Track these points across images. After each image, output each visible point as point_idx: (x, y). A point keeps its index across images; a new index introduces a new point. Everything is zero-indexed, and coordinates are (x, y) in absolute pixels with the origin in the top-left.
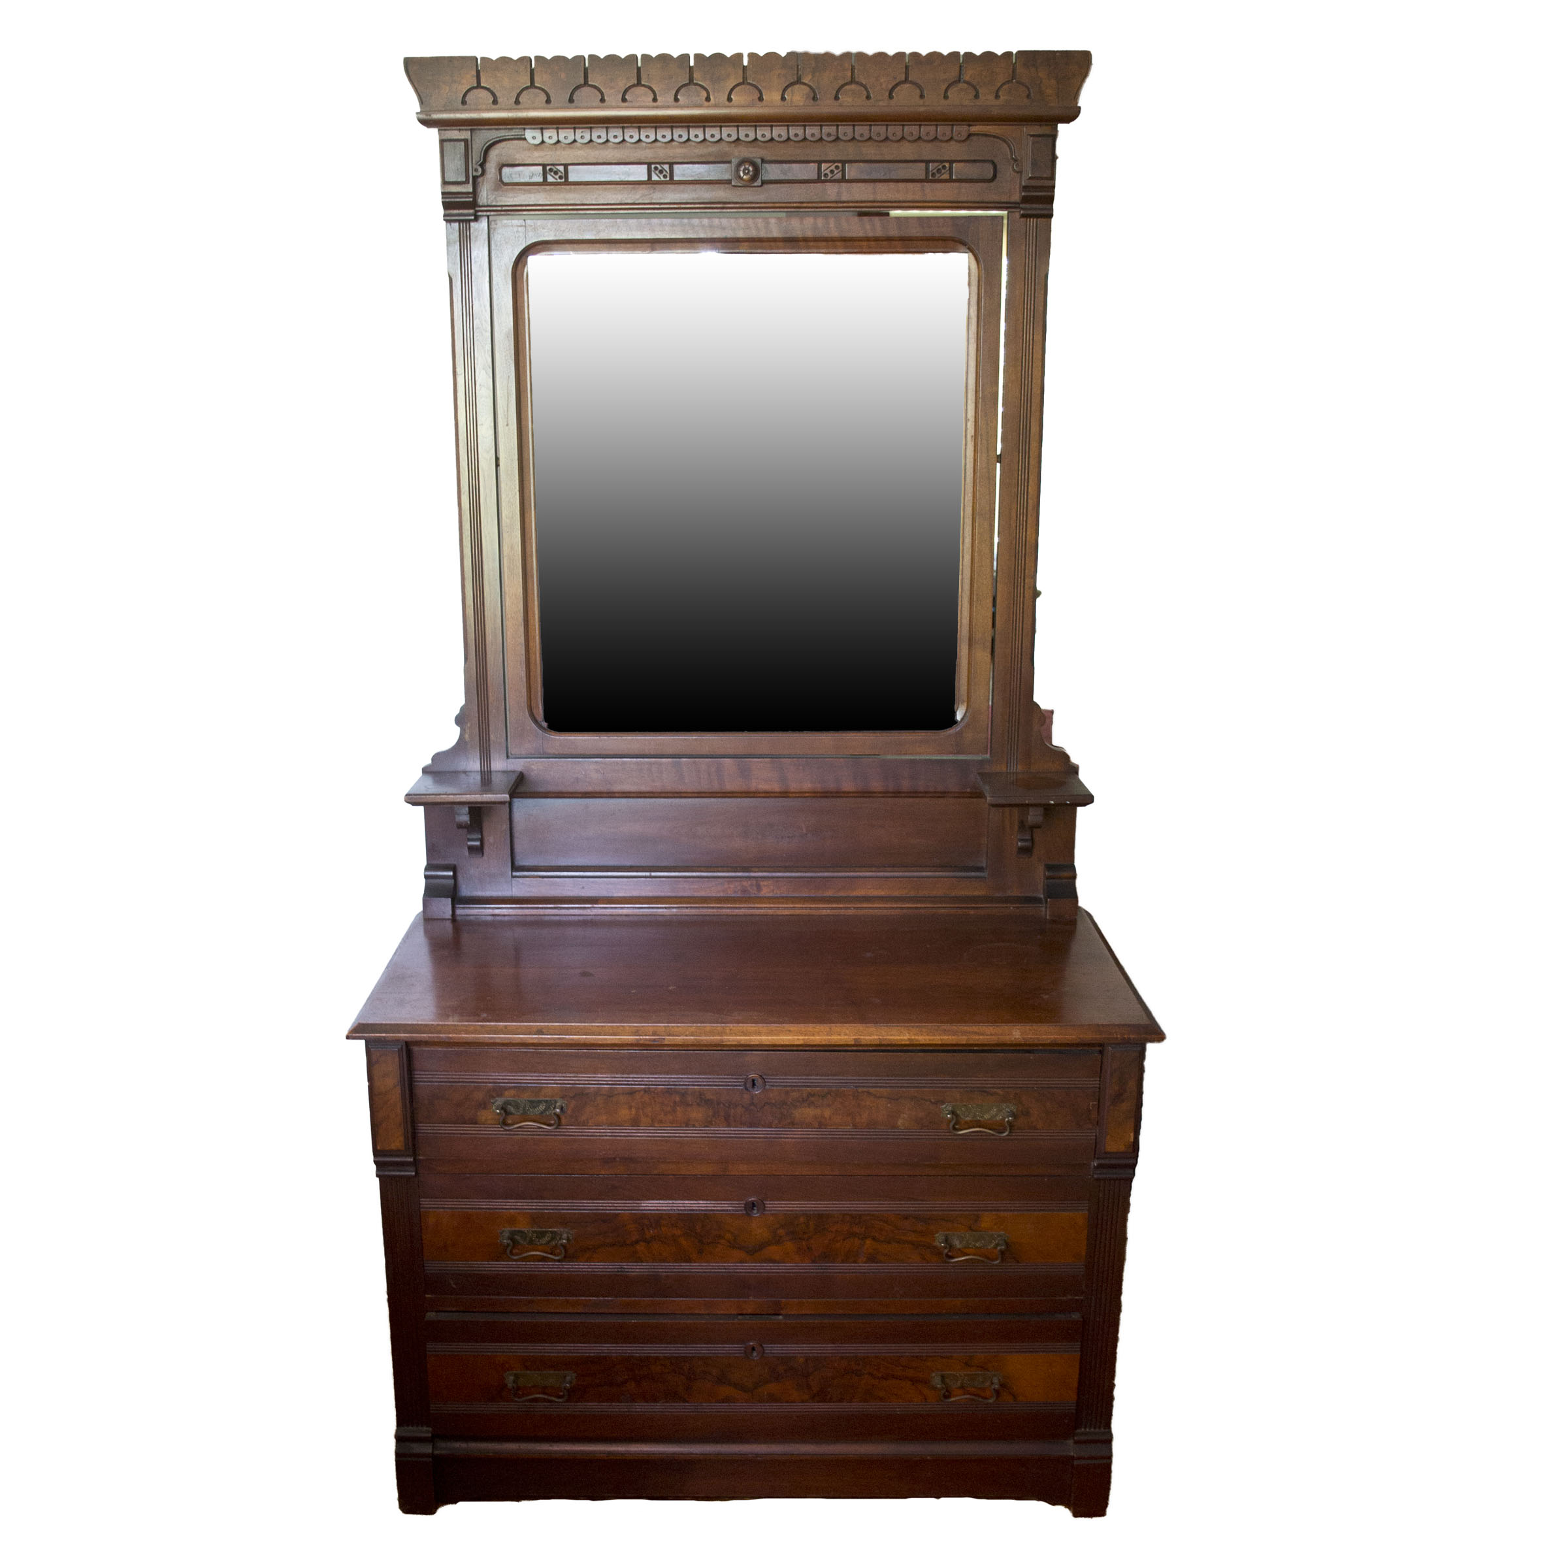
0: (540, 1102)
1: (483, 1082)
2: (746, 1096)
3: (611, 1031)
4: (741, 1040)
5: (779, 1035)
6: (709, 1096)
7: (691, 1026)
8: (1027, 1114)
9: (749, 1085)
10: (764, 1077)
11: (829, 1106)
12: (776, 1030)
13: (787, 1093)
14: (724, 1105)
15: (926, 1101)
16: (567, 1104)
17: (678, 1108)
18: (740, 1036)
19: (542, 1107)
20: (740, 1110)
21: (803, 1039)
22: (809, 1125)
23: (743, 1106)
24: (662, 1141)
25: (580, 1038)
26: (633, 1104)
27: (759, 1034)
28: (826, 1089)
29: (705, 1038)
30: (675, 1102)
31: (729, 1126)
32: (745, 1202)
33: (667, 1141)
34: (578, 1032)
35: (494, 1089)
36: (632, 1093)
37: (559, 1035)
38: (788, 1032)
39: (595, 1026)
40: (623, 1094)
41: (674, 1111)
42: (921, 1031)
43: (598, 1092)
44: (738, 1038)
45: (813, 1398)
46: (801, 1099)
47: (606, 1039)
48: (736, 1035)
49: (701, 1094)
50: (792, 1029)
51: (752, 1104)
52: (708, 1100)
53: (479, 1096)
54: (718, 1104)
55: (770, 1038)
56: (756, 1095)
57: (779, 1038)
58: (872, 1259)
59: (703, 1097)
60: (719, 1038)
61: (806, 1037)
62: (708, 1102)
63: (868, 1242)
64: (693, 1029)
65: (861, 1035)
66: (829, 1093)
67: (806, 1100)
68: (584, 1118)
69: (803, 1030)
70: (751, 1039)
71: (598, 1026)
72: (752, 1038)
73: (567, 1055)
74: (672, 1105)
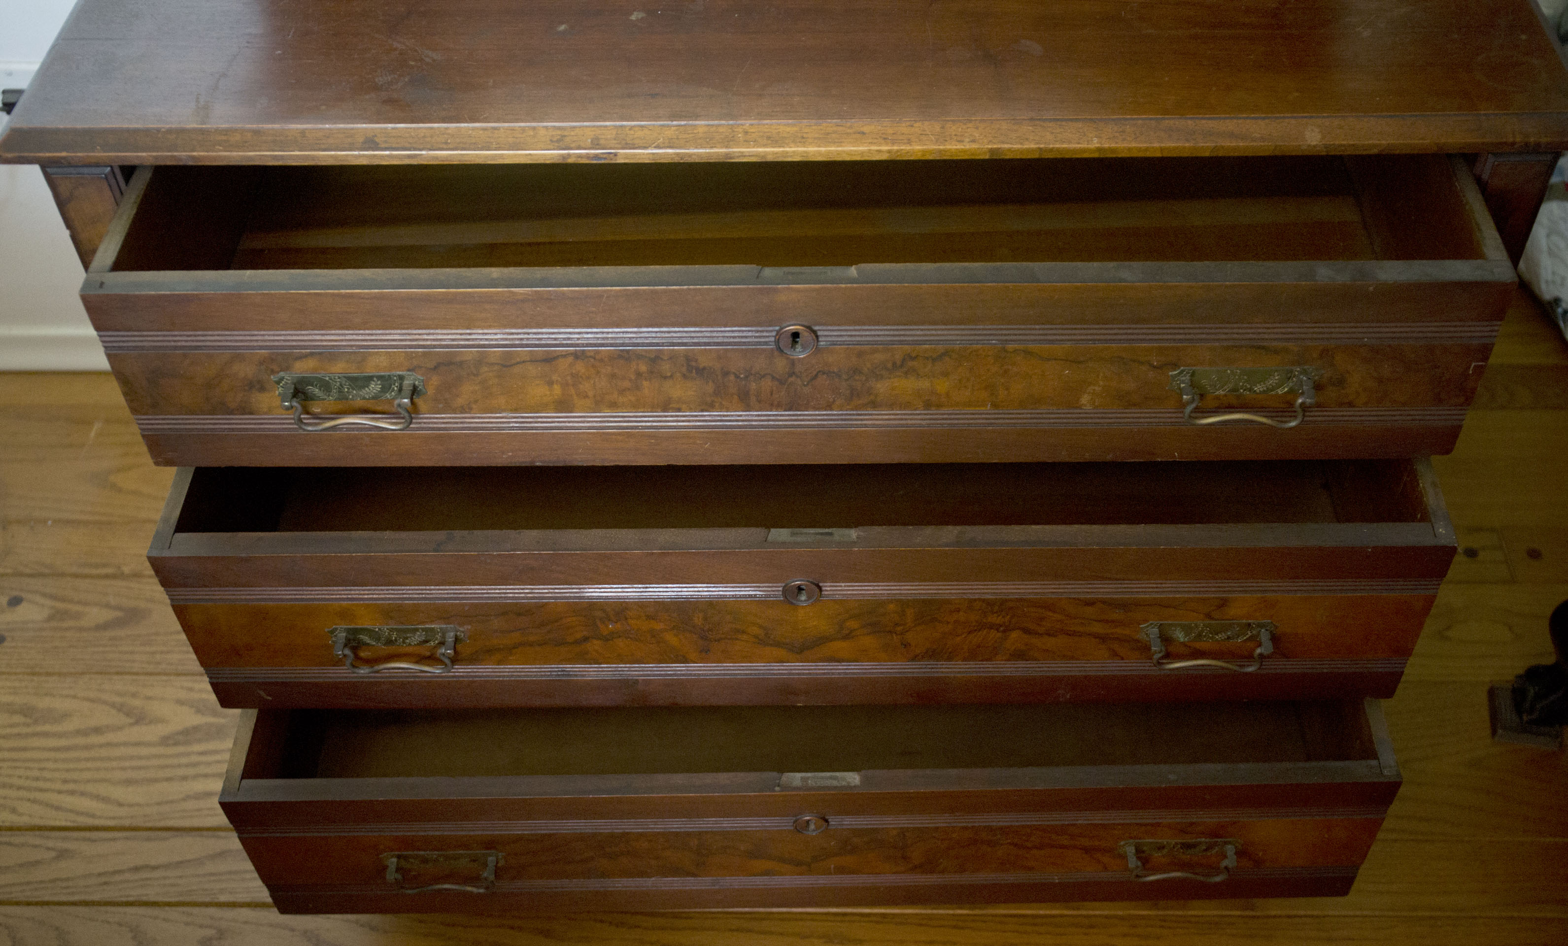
0: (370, 379)
1: (248, 348)
2: (780, 364)
3: (511, 140)
4: (767, 153)
5: (840, 144)
6: (703, 362)
7: (668, 126)
8: (1341, 382)
9: (787, 341)
10: (816, 328)
11: (945, 374)
12: (835, 132)
13: (860, 354)
14: (737, 377)
15: (1142, 363)
16: (423, 381)
17: (646, 384)
18: (765, 146)
19: (375, 387)
20: (767, 384)
21: (889, 152)
22: (907, 405)
23: (773, 378)
24: (619, 434)
25: (451, 155)
26: (555, 378)
27: (802, 140)
28: (941, 348)
29: (696, 151)
30: (639, 374)
31: (748, 408)
32: (783, 585)
33: (630, 435)
34: (446, 143)
35: (272, 359)
36: (549, 359)
37: (409, 150)
38: (858, 136)
39: (476, 128)
40: (531, 361)
41: (638, 388)
42: (1123, 132)
43: (481, 361)
44: (760, 150)
45: (914, 869)
46: (890, 365)
47: (501, 156)
48: (757, 143)
49: (689, 359)
50: (866, 129)
51: (792, 374)
52: (704, 368)
53: (246, 370)
54: (726, 374)
55: (823, 149)
56: (799, 359)
57: (840, 149)
58: (1019, 655)
59: (694, 364)
60: (724, 150)
61: (895, 148)
62: (701, 372)
63: (1014, 635)
64: (670, 133)
65: (1003, 143)
66: (946, 353)
67: (902, 366)
68: (460, 401)
69: (890, 131)
70: (787, 152)
71: (485, 129)
72: (788, 149)
73: (411, 298)
74: (633, 377)
